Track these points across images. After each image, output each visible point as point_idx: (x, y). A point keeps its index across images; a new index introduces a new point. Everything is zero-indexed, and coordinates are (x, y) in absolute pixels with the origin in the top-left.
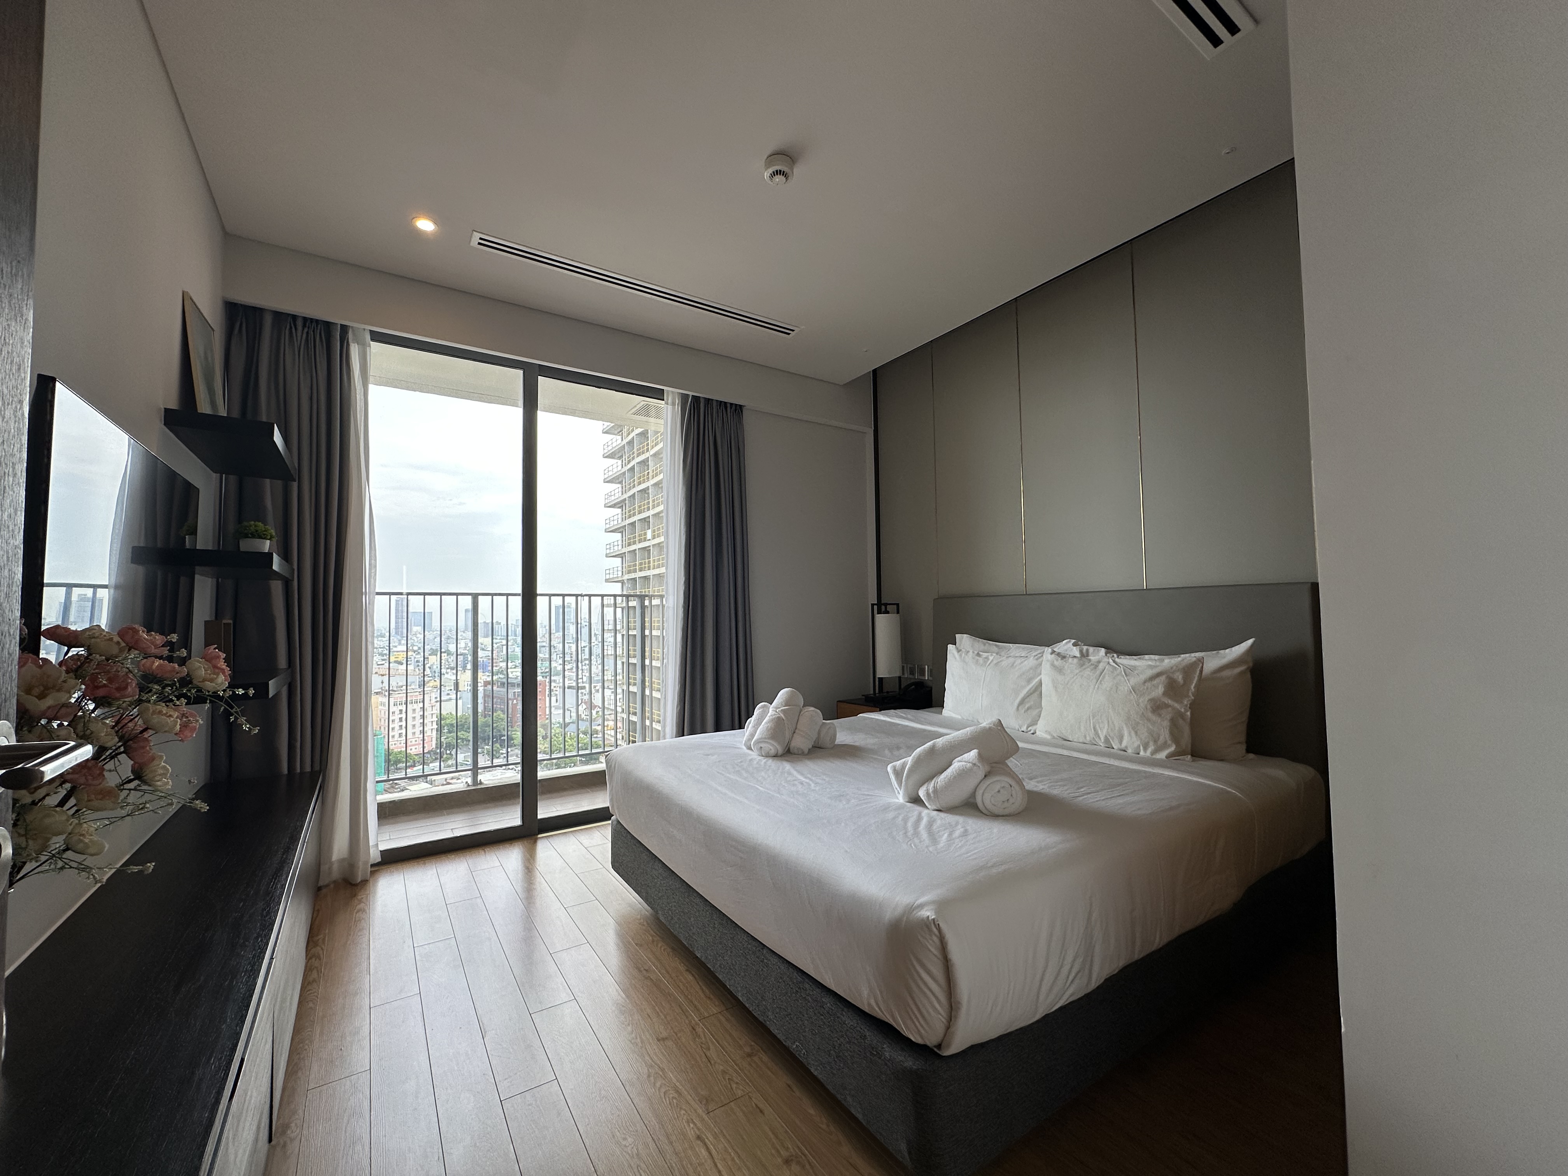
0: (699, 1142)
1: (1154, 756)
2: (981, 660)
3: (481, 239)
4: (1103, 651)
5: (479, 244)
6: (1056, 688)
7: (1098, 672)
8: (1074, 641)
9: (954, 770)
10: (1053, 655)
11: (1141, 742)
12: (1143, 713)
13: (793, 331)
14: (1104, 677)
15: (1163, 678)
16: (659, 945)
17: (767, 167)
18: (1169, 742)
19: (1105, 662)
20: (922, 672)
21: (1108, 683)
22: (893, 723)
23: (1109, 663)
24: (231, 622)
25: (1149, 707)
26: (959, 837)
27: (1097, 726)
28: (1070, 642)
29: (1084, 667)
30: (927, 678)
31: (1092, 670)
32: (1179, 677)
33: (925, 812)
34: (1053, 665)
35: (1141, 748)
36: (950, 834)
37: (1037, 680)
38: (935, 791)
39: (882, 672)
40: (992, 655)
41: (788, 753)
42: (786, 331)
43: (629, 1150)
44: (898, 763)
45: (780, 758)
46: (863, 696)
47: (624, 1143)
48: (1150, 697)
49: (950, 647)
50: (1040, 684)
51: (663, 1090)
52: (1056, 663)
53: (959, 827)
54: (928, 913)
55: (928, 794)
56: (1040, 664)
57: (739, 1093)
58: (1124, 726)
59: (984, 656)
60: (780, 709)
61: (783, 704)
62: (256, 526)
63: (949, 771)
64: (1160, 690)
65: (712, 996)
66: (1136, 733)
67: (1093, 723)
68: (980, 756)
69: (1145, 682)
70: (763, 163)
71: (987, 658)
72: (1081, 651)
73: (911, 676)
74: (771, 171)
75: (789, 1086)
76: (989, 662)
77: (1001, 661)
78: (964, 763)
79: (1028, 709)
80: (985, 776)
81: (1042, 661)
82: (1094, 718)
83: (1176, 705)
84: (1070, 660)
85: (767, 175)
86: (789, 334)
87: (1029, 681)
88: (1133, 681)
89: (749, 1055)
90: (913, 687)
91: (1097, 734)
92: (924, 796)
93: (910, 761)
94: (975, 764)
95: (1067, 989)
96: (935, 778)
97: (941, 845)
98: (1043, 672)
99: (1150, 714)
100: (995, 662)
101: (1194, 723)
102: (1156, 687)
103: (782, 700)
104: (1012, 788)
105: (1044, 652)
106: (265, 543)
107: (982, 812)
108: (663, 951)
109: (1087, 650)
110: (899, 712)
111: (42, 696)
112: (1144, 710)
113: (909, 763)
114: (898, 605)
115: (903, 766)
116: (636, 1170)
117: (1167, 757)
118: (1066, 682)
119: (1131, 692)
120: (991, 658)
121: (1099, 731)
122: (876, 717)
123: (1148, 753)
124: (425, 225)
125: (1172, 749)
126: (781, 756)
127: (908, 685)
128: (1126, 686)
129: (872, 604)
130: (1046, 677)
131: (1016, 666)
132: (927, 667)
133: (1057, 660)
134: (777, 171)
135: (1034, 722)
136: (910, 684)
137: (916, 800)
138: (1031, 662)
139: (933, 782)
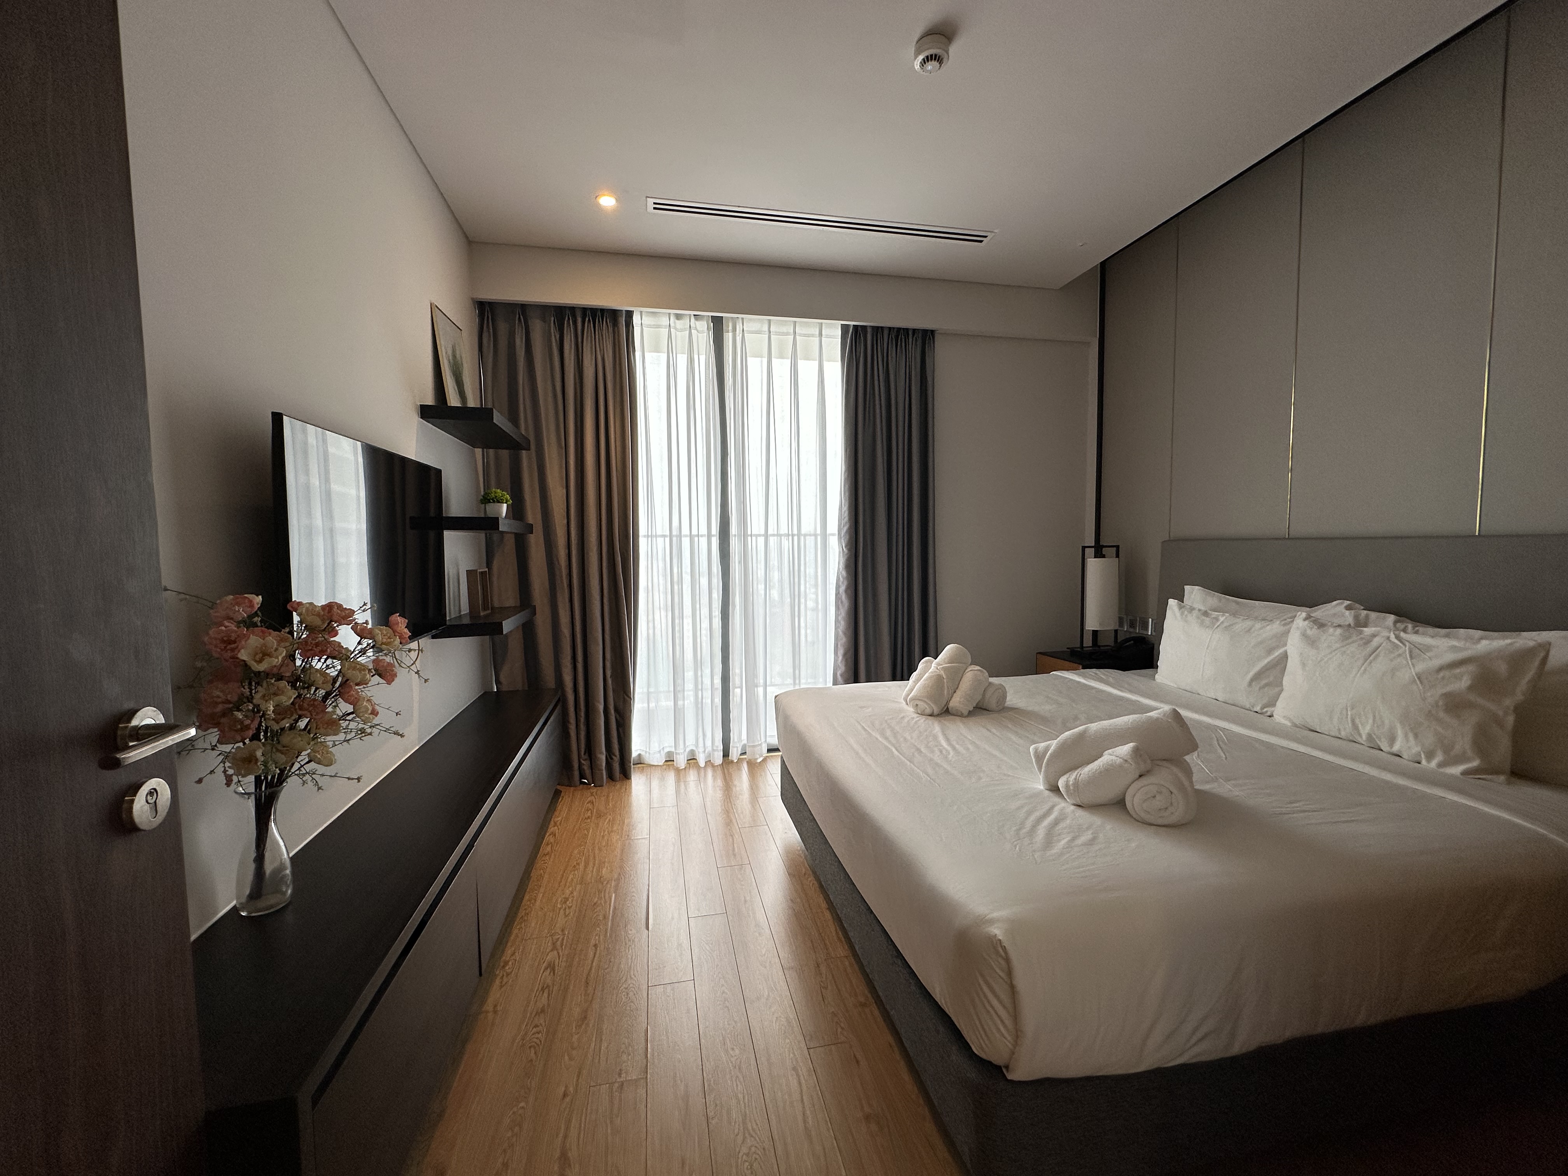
0: (794, 1073)
1: (1442, 770)
2: (1207, 620)
3: (654, 203)
4: (1392, 618)
5: (655, 208)
6: (1304, 665)
7: (1369, 649)
8: (1349, 602)
9: (1102, 763)
10: (1307, 622)
11: (1421, 749)
12: (1430, 712)
13: (986, 237)
14: (1378, 656)
15: (1471, 668)
16: (810, 879)
17: (918, 53)
18: (1469, 753)
19: (1383, 637)
20: (1145, 626)
21: (1380, 665)
22: (1086, 685)
23: (1388, 638)
24: (487, 570)
25: (1441, 703)
26: (1082, 845)
27: (1357, 721)
28: (1342, 603)
29: (1350, 640)
30: (1150, 634)
31: (1359, 646)
32: (1502, 668)
33: (1063, 804)
34: (1304, 635)
35: (1423, 756)
36: (1074, 839)
37: (1281, 651)
38: (1076, 783)
39: (1092, 623)
40: (1223, 616)
41: (946, 712)
42: (978, 239)
43: (733, 1059)
44: (1042, 745)
45: (935, 718)
46: (1068, 648)
47: (732, 1052)
48: (1444, 691)
49: (1172, 602)
50: (1285, 656)
51: (776, 1015)
52: (1309, 632)
53: (1090, 832)
54: (997, 931)
55: (1067, 786)
56: (1289, 631)
57: (843, 1039)
58: (1398, 726)
59: (1213, 616)
60: (941, 666)
61: (946, 661)
62: (496, 493)
63: (1096, 763)
64: (1464, 683)
65: (843, 939)
66: (1416, 736)
67: (1351, 715)
68: (1136, 751)
69: (1441, 669)
70: (912, 50)
71: (1217, 619)
72: (1356, 617)
73: (1132, 630)
74: (921, 58)
75: (891, 1046)
76: (1219, 623)
77: (1235, 624)
78: (1114, 758)
79: (1267, 685)
80: (1140, 776)
81: (1291, 628)
82: (1352, 709)
83: (1492, 707)
84: (1331, 630)
85: (917, 65)
86: (981, 241)
87: (1270, 651)
88: (1420, 667)
89: (863, 1005)
90: (1132, 642)
91: (1355, 727)
92: (1062, 787)
93: (1054, 744)
94: (1126, 761)
95: (1191, 1047)
96: (1080, 769)
97: (1054, 851)
98: (1289, 642)
99: (1442, 714)
100: (1226, 624)
101: (1519, 734)
102: (1459, 678)
103: (945, 656)
104: (1173, 795)
105: (1295, 616)
106: (502, 507)
107: (1131, 816)
108: (811, 885)
109: (1367, 616)
110: (1101, 673)
111: (260, 661)
112: (1432, 706)
113: (1052, 748)
114: (1118, 547)
115: (1047, 749)
116: (734, 1079)
117: (1465, 773)
118: (1319, 659)
119: (1414, 681)
120: (1222, 619)
121: (1360, 725)
122: (1071, 677)
123: (1433, 764)
124: (607, 201)
125: (1475, 763)
126: (938, 715)
127: (1127, 639)
128: (1407, 674)
129: (1082, 547)
130: (1294, 646)
131: (1254, 632)
132: (1150, 620)
133: (1311, 628)
134: (931, 56)
135: (1272, 703)
136: (1129, 638)
137: (1055, 789)
138: (1276, 627)
139: (1076, 772)
